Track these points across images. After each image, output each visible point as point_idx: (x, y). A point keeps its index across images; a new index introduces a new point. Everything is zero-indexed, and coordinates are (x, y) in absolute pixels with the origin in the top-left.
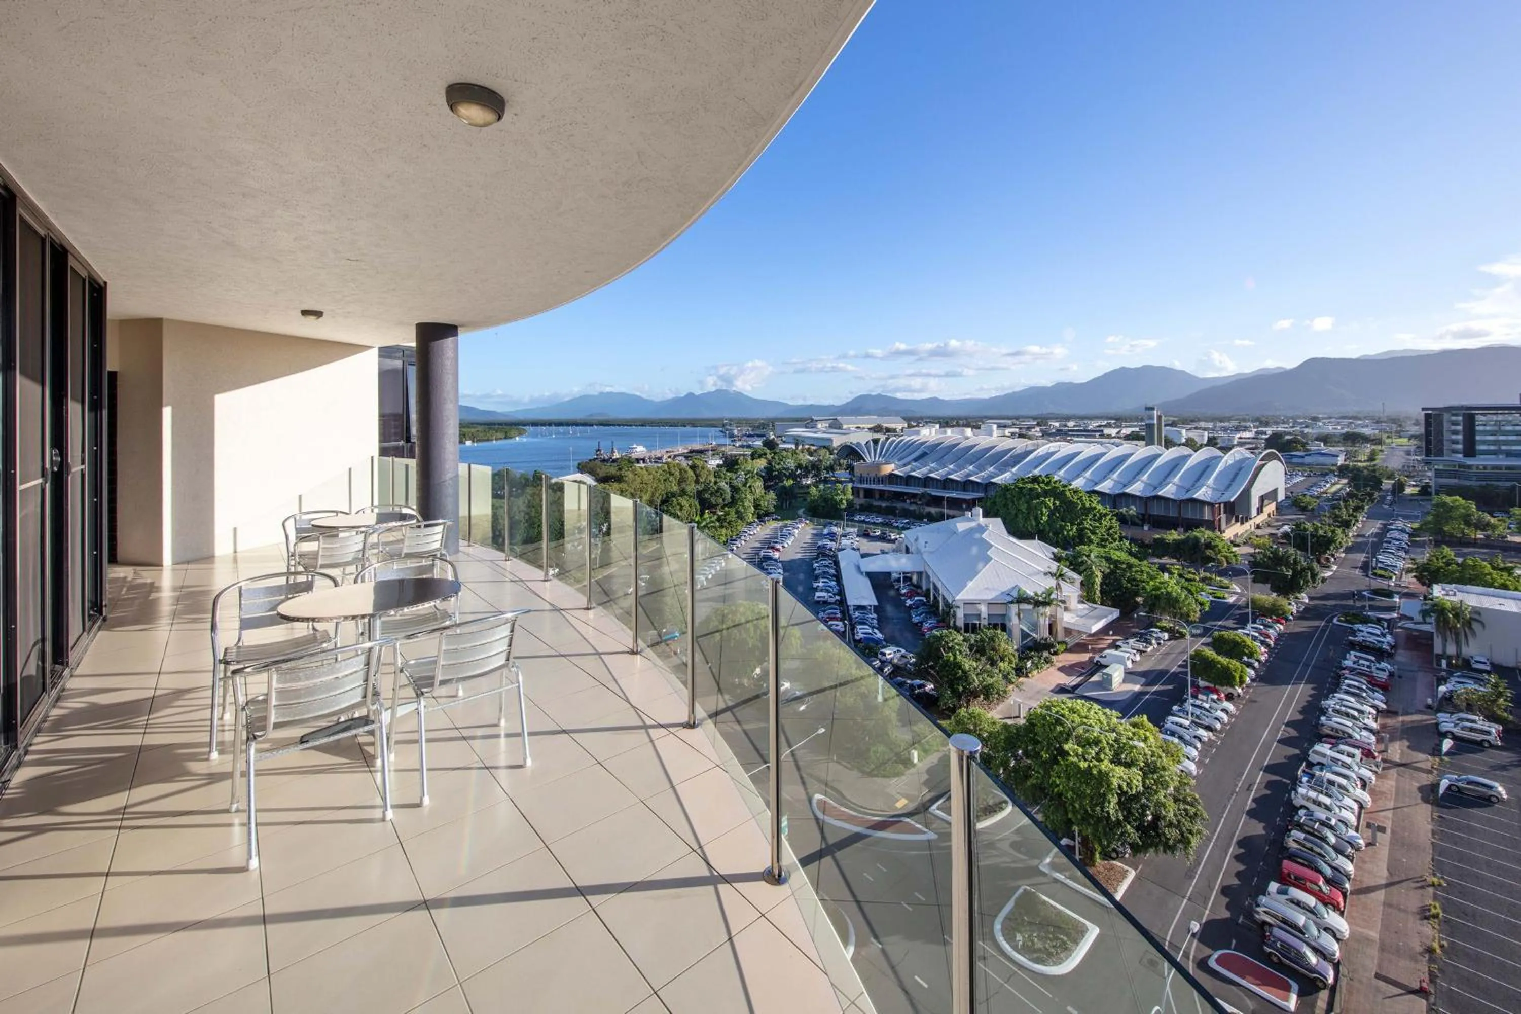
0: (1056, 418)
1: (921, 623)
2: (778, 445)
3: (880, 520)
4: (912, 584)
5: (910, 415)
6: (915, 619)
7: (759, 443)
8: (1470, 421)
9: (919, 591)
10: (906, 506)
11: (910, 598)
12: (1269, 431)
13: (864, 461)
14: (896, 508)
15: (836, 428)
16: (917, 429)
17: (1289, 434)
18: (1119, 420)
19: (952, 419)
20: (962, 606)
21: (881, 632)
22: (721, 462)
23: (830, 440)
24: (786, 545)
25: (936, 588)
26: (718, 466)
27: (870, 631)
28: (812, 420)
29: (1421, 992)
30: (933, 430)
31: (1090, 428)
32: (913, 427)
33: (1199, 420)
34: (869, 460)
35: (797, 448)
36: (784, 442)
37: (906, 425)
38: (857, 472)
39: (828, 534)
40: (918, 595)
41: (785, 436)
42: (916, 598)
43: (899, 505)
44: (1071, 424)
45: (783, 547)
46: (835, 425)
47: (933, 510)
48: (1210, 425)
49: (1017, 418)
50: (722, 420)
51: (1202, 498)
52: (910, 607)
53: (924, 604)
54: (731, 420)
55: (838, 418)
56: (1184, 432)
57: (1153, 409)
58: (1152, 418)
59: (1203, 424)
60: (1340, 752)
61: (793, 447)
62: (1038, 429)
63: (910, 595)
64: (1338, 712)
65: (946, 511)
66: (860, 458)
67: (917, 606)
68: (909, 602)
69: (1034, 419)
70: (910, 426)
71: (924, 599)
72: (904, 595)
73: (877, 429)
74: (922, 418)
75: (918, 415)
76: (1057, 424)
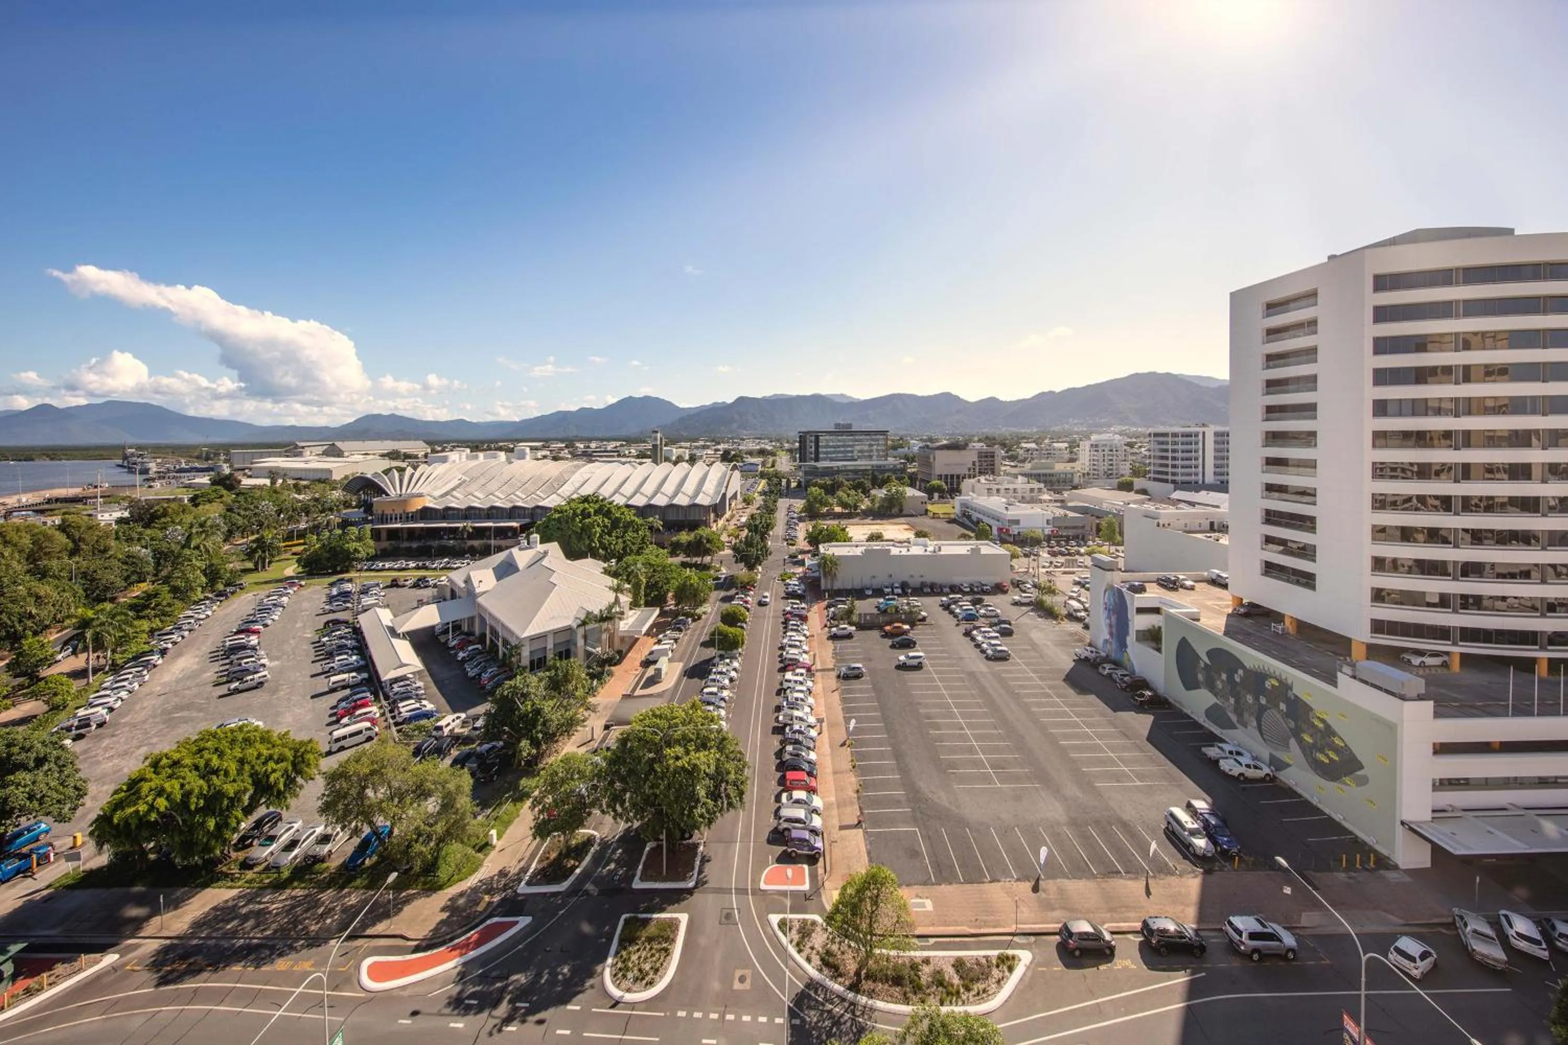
0: (581, 440)
1: (480, 675)
2: (240, 481)
3: (412, 564)
4: (462, 633)
5: (432, 438)
6: (471, 673)
7: (205, 480)
8: (817, 438)
9: (471, 638)
10: (444, 542)
11: (462, 649)
12: (721, 447)
13: (387, 495)
14: (431, 547)
15: (334, 456)
16: (443, 454)
17: (733, 450)
18: (629, 441)
19: (483, 442)
20: (527, 644)
21: (431, 702)
22: (126, 514)
23: (330, 471)
24: (269, 622)
25: (494, 632)
26: (120, 521)
27: (418, 705)
28: (296, 447)
29: (859, 825)
30: (464, 455)
31: (609, 448)
32: (438, 452)
33: (681, 441)
34: (392, 493)
35: (273, 482)
36: (250, 477)
37: (429, 450)
38: (377, 510)
39: (339, 595)
40: (471, 643)
41: (250, 469)
42: (470, 648)
43: (435, 543)
44: (593, 445)
45: (266, 626)
46: (333, 452)
47: (476, 543)
48: (688, 444)
49: (546, 441)
50: (123, 448)
51: (701, 503)
52: (464, 660)
53: (481, 653)
54: (139, 448)
55: (338, 444)
56: (674, 450)
57: (657, 432)
58: (656, 439)
59: (683, 444)
60: (797, 675)
61: (267, 482)
62: (566, 451)
63: (461, 647)
64: (790, 646)
65: (493, 542)
66: (380, 491)
67: (471, 658)
68: (461, 655)
69: (562, 441)
70: (433, 451)
71: (479, 646)
72: (453, 648)
73: (393, 455)
74: (448, 442)
75: (443, 438)
76: (582, 446)
